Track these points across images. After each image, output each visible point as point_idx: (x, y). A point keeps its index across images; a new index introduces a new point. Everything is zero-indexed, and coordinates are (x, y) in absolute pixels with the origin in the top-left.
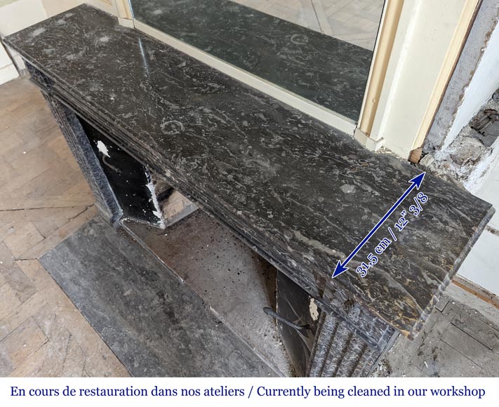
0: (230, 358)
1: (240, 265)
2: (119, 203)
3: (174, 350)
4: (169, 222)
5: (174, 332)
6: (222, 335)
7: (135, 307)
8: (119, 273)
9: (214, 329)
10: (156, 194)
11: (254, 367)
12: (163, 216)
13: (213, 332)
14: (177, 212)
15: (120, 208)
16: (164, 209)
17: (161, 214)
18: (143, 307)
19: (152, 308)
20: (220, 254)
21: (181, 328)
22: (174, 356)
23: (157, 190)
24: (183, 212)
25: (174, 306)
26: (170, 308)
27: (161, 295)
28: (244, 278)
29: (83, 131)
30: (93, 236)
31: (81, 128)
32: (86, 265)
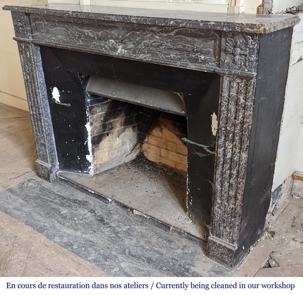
0: (152, 238)
1: (155, 189)
2: (58, 155)
3: (106, 238)
4: (97, 170)
5: (105, 229)
6: (145, 228)
7: (72, 219)
8: (56, 203)
9: (138, 225)
10: (91, 135)
11: (171, 242)
12: (93, 160)
13: (137, 227)
14: (103, 161)
15: (57, 160)
16: (95, 153)
17: (92, 158)
18: (78, 218)
19: (85, 218)
20: (139, 185)
21: (111, 227)
22: (107, 241)
23: (92, 132)
24: (108, 163)
25: (104, 216)
26: (101, 218)
27: (93, 211)
28: (159, 195)
29: (44, 79)
30: (32, 186)
31: (43, 76)
32: (27, 201)
